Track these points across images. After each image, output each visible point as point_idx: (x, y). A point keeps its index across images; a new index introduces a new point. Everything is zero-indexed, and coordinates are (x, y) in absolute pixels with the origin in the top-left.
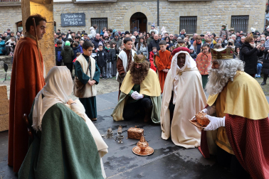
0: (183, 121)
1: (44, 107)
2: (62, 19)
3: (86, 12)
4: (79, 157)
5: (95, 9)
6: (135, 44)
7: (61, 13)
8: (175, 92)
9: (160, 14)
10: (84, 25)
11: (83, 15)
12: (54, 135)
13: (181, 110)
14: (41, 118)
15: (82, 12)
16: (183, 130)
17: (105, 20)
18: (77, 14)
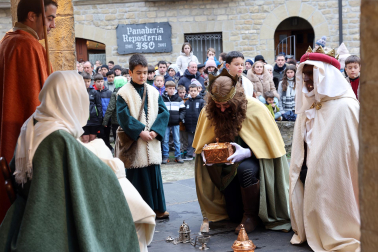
0: (326, 201)
1: (36, 136)
2: (119, 37)
3: (173, 21)
4: (98, 231)
5: (194, 12)
6: (276, 81)
7: (116, 22)
8: (308, 143)
9: (344, 19)
10: (168, 50)
11: (167, 26)
12: (52, 184)
13: (320, 180)
14: (31, 156)
15: (165, 20)
16: (327, 221)
17: (216, 38)
18: (154, 25)
